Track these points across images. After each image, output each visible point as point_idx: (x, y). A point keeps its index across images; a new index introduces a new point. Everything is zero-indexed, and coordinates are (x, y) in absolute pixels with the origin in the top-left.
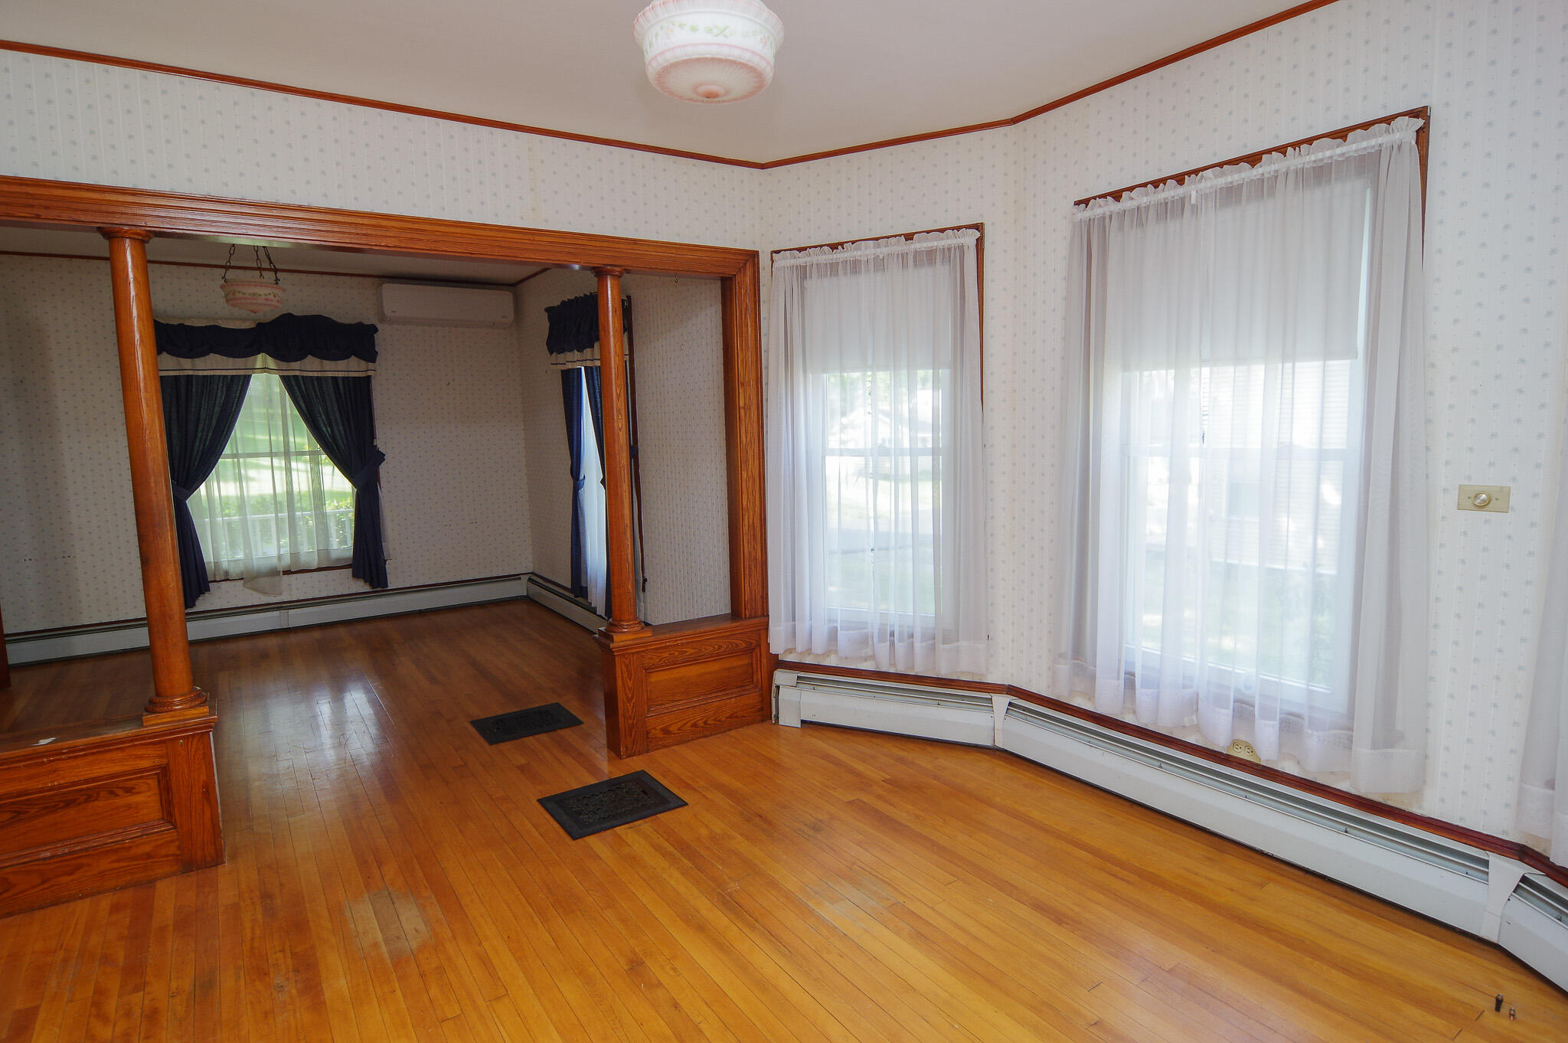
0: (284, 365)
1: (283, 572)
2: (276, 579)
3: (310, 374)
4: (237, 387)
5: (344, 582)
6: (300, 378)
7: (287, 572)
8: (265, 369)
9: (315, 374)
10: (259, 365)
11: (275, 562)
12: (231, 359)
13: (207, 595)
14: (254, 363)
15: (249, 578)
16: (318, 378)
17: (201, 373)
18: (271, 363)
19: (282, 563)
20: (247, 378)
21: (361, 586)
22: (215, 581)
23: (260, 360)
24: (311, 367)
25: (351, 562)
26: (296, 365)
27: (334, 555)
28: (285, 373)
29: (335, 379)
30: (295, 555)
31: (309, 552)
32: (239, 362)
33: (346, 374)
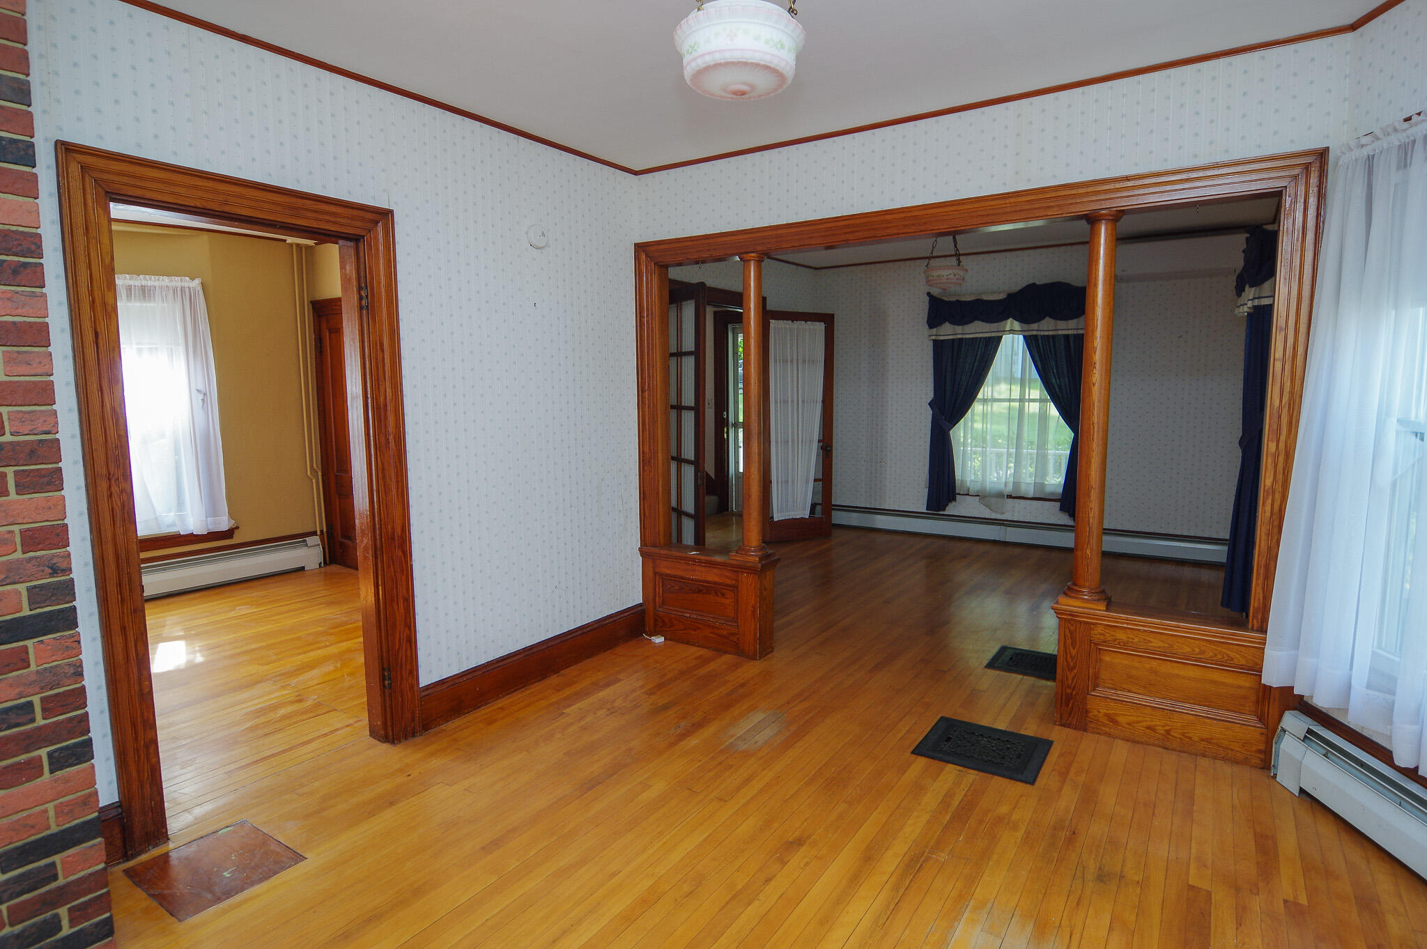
0: (1026, 327)
1: (1007, 496)
2: (1000, 500)
3: (1047, 333)
4: (992, 344)
5: (1051, 513)
6: (1040, 337)
7: (1010, 497)
8: (1012, 331)
9: (1051, 333)
10: (1008, 329)
11: (1002, 487)
12: (988, 324)
13: (953, 503)
14: (1005, 327)
15: (983, 496)
16: (1053, 336)
17: (967, 336)
18: (1017, 325)
19: (1008, 488)
20: (1000, 338)
21: (1064, 519)
22: (959, 494)
23: (1011, 323)
24: (1048, 327)
25: (1060, 497)
26: (1035, 326)
27: (1048, 489)
28: (1027, 334)
29: (1067, 336)
30: (1016, 484)
31: (1028, 481)
32: (994, 326)
33: (1075, 332)
